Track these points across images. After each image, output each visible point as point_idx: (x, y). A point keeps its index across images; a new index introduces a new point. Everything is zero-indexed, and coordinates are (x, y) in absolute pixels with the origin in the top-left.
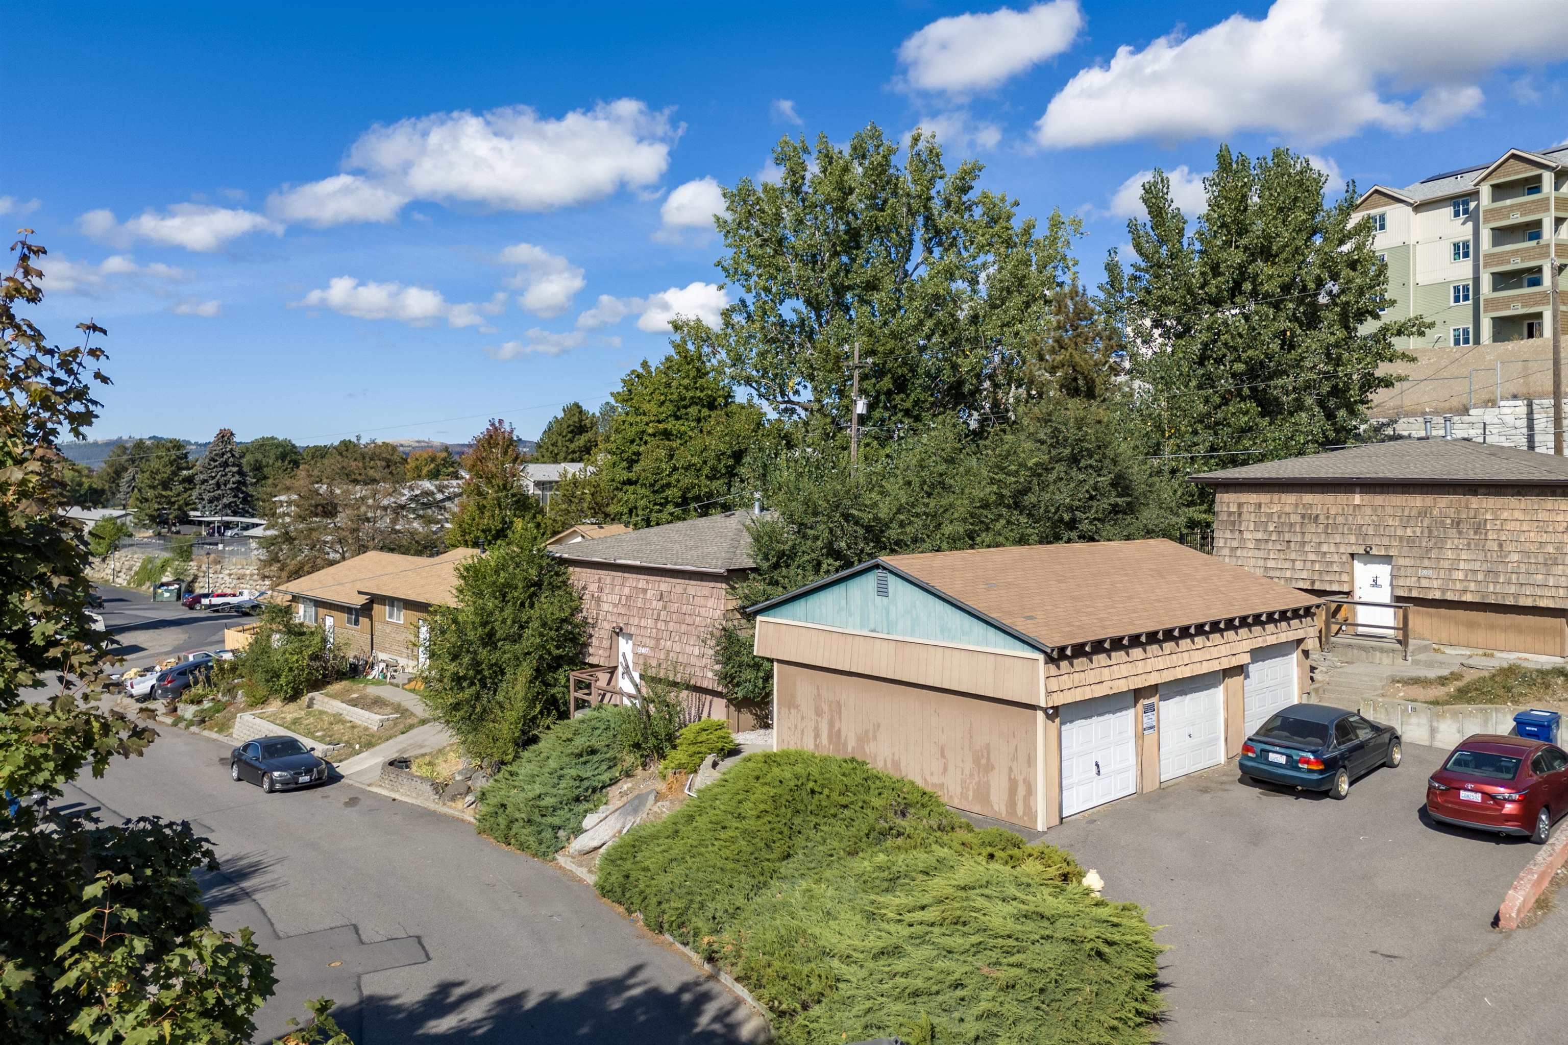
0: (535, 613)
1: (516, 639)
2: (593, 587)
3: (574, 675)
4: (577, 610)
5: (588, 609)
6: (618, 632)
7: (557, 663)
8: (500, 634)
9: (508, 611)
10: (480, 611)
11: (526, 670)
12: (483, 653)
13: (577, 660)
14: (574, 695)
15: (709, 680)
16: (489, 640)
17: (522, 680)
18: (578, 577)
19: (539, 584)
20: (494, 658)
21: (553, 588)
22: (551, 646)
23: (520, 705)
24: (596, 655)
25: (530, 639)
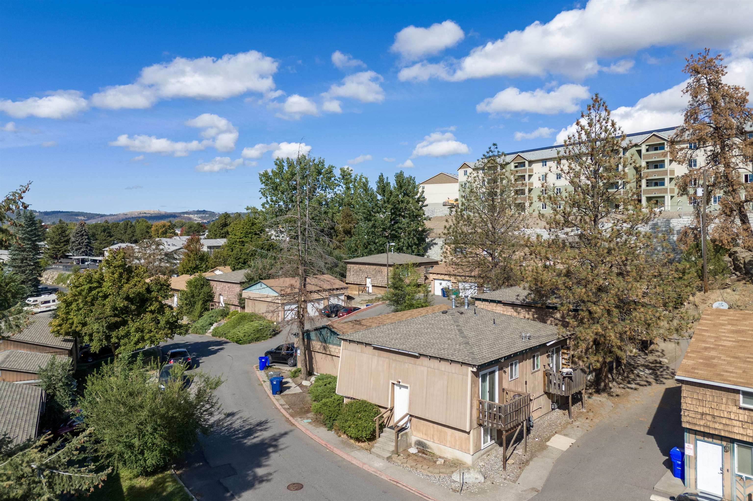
0: (203, 291)
1: (199, 296)
2: (215, 285)
3: (211, 304)
4: (212, 290)
5: (214, 290)
6: (220, 295)
7: (207, 301)
8: (195, 295)
9: (197, 290)
10: (191, 291)
11: (201, 302)
12: (192, 299)
13: (212, 300)
14: (211, 307)
15: (237, 303)
16: (193, 296)
17: (199, 306)
18: (212, 283)
19: (203, 285)
20: (194, 300)
21: (206, 286)
22: (206, 297)
23: (199, 309)
24: (216, 300)
25: (202, 296)
